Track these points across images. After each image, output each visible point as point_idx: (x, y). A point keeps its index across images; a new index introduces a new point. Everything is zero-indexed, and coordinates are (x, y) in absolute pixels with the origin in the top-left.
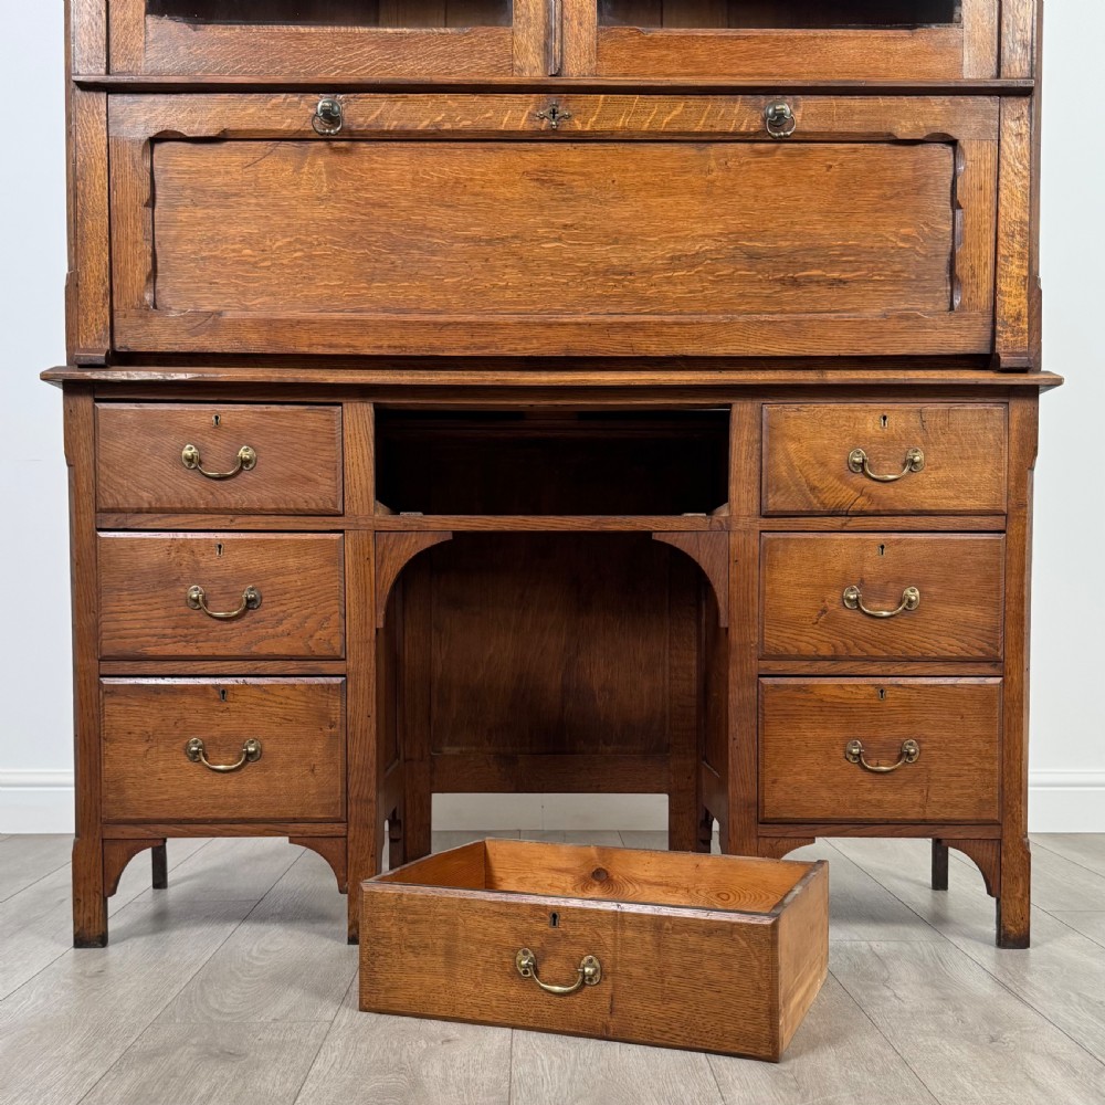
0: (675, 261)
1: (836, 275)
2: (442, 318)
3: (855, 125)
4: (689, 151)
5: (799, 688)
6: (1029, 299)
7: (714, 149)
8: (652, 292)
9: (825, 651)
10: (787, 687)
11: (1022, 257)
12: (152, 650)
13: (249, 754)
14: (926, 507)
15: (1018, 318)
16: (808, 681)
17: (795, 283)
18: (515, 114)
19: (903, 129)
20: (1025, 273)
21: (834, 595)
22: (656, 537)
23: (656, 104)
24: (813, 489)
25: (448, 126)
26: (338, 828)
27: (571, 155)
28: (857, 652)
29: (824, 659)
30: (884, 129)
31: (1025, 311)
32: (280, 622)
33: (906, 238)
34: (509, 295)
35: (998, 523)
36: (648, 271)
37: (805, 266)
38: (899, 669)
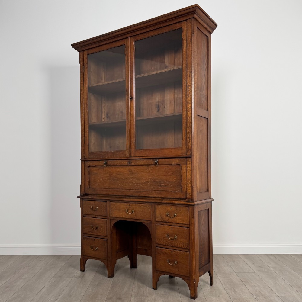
0: (146, 182)
1: (166, 185)
2: (118, 190)
3: (166, 163)
4: (146, 167)
5: (161, 250)
6: (191, 190)
7: (149, 166)
8: (142, 187)
9: (164, 244)
10: (159, 249)
11: (190, 183)
12: (87, 233)
13: (97, 249)
14: (177, 223)
15: (190, 193)
16: (162, 248)
17: (161, 186)
18: (125, 162)
19: (173, 163)
20: (191, 186)
21: (165, 235)
22: (143, 223)
23: (141, 161)
24: (162, 218)
25: (118, 164)
26: (107, 261)
27: (132, 168)
28: (168, 245)
29: (164, 245)
30: (170, 163)
31: (191, 192)
32: (100, 231)
33: (175, 180)
34: (126, 187)
35: (188, 226)
36: (142, 184)
37: (162, 183)
38: (175, 248)
